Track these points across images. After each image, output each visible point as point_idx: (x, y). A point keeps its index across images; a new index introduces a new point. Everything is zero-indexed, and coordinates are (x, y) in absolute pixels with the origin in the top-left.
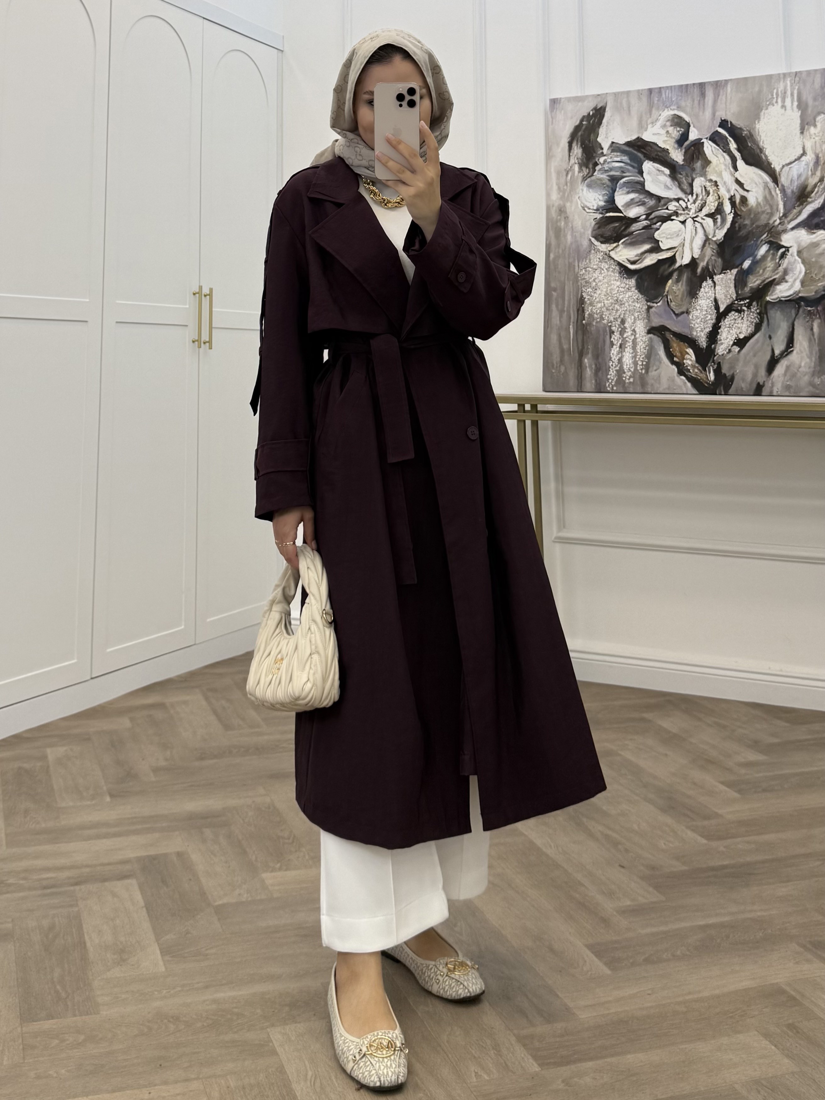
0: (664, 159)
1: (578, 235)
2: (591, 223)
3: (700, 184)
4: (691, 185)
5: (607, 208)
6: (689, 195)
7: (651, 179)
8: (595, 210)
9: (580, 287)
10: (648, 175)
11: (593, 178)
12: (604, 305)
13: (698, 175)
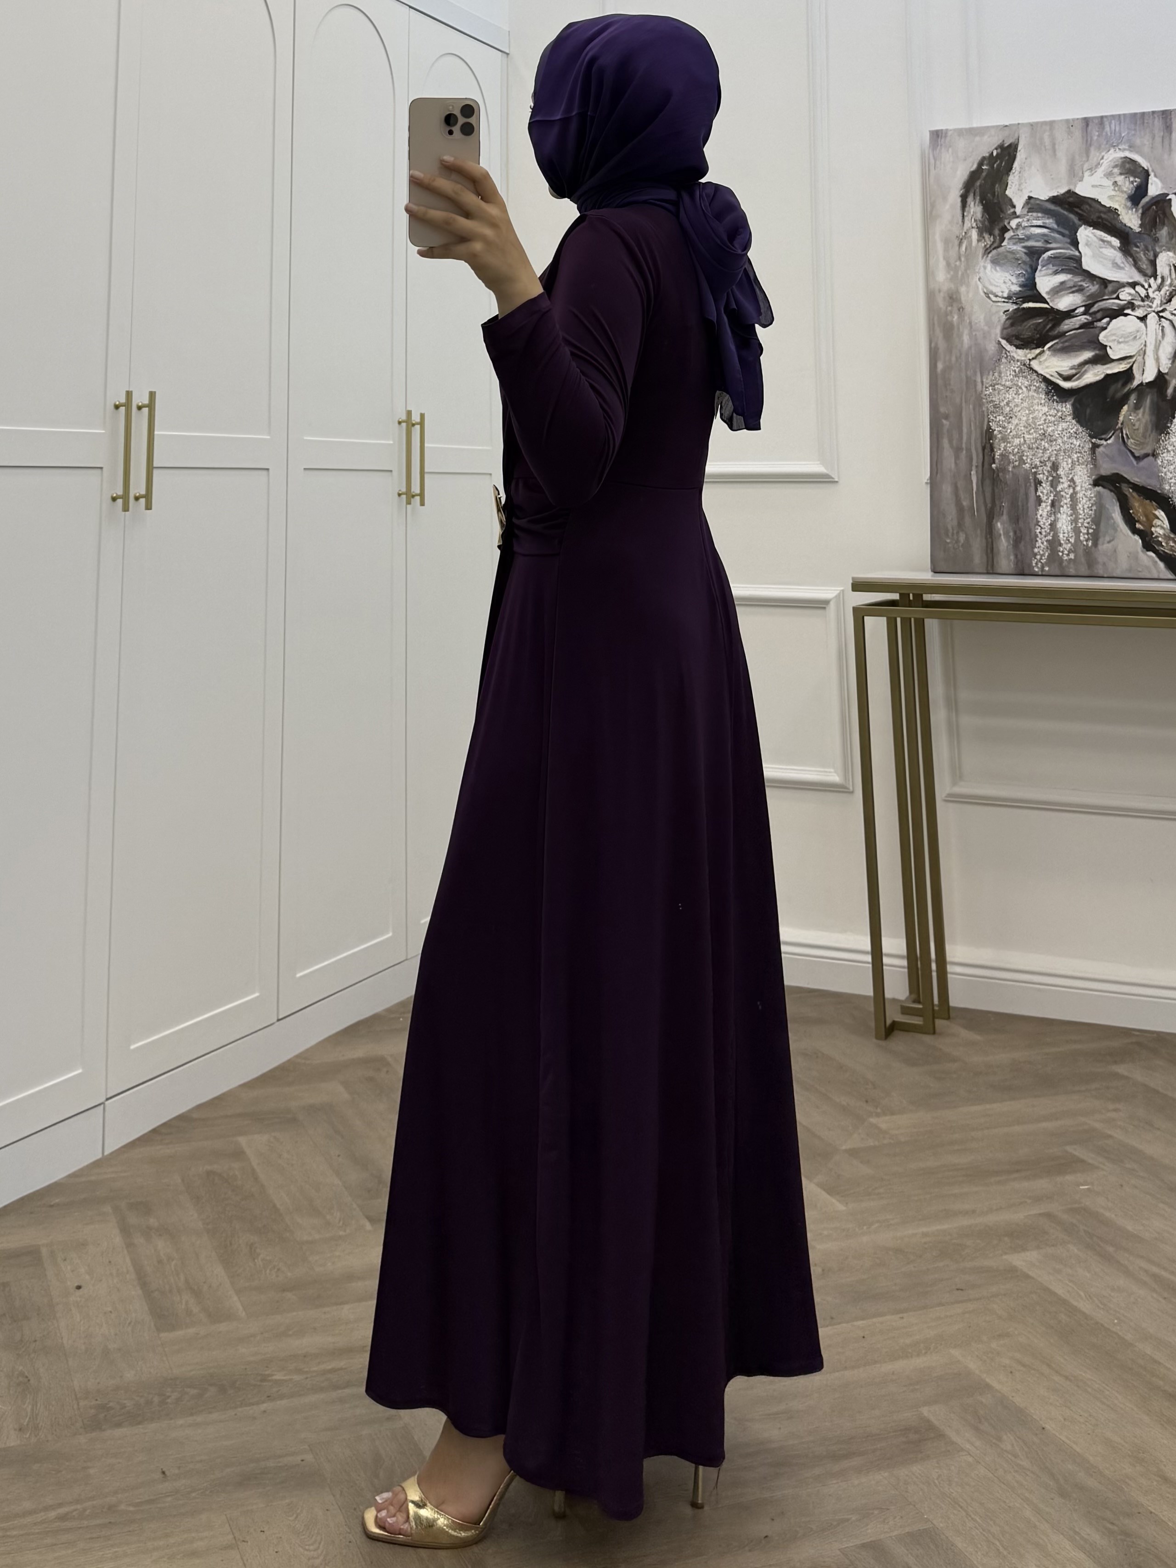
0: (1112, 224)
1: (979, 335)
2: (999, 318)
3: (1168, 263)
4: (1153, 263)
5: (1025, 295)
6: (1151, 277)
7: (1091, 254)
8: (1005, 298)
9: (986, 414)
10: (1086, 247)
11: (1000, 250)
12: (1025, 441)
13: (1164, 248)
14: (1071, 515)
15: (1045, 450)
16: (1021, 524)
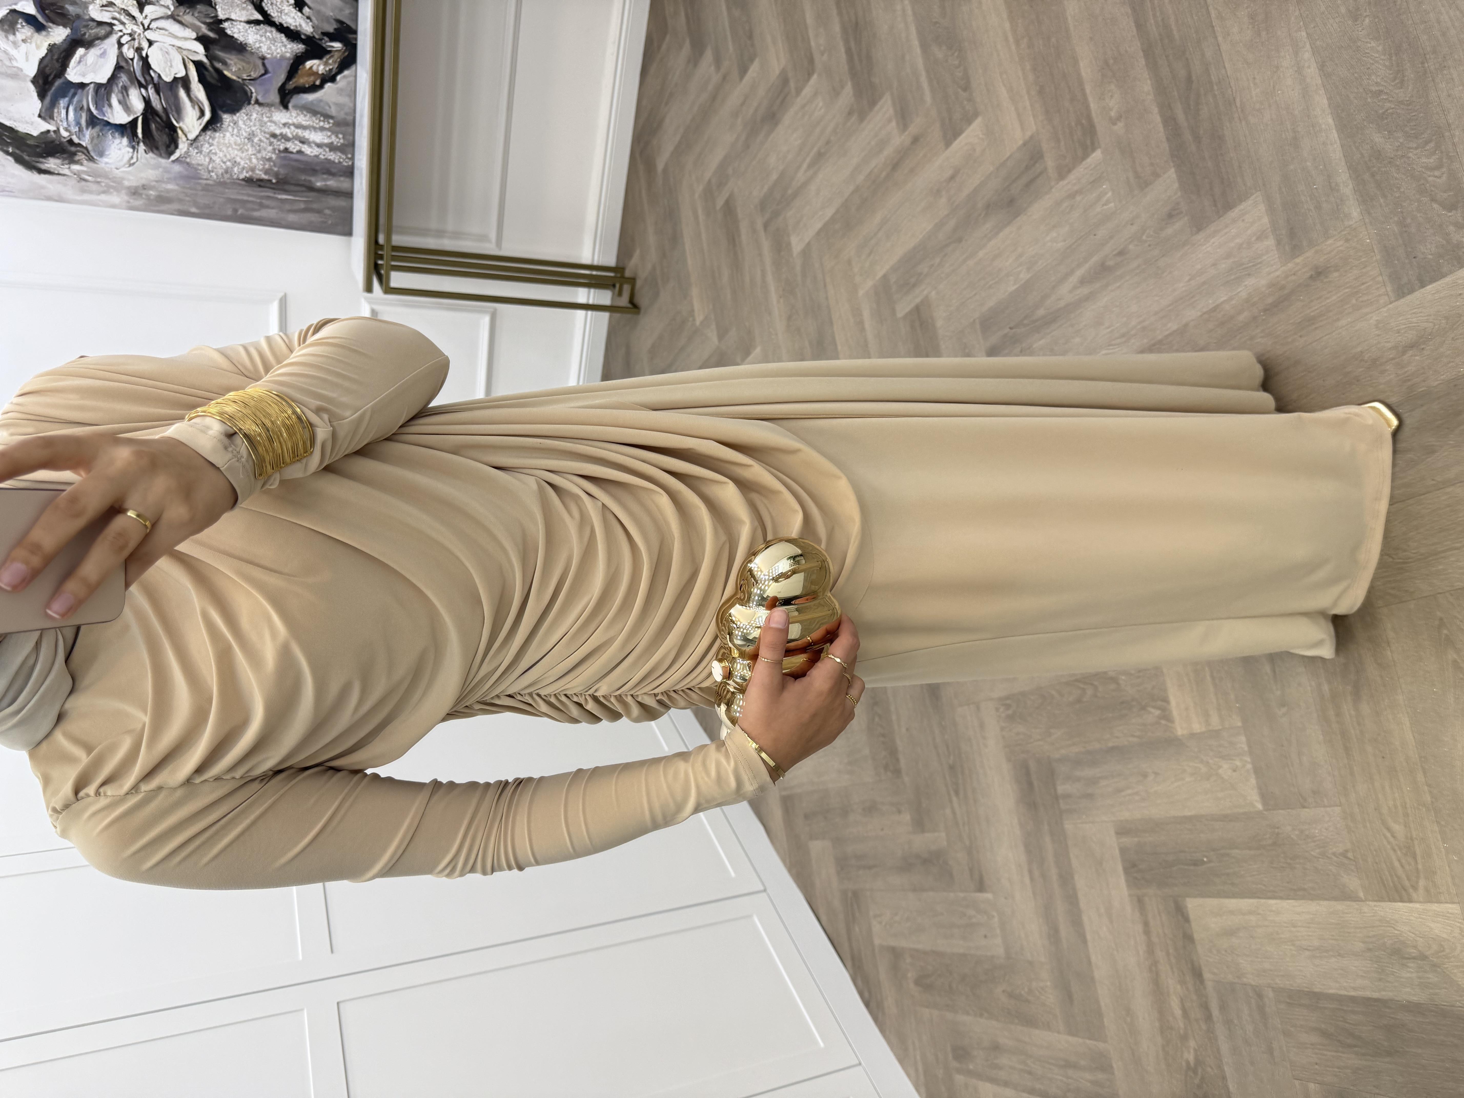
0: (63, 51)
1: (166, 176)
2: (151, 158)
3: (99, 11)
4: (100, 24)
5: (131, 134)
6: (113, 29)
7: (92, 74)
8: (134, 150)
9: (232, 181)
10: (86, 76)
11: (90, 148)
12: (254, 154)
13: (85, 12)
14: (310, 130)
15: (260, 140)
16: (318, 168)
